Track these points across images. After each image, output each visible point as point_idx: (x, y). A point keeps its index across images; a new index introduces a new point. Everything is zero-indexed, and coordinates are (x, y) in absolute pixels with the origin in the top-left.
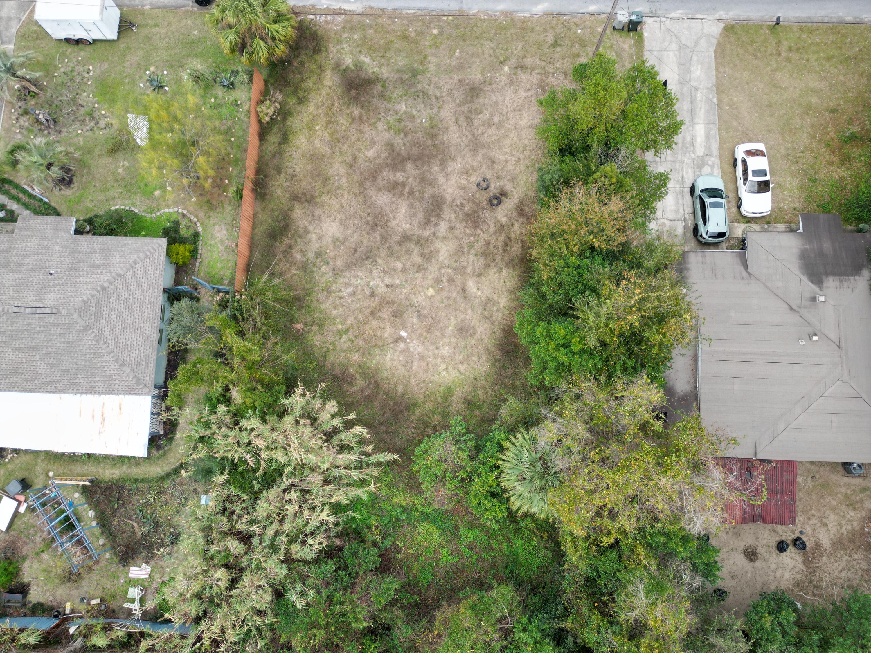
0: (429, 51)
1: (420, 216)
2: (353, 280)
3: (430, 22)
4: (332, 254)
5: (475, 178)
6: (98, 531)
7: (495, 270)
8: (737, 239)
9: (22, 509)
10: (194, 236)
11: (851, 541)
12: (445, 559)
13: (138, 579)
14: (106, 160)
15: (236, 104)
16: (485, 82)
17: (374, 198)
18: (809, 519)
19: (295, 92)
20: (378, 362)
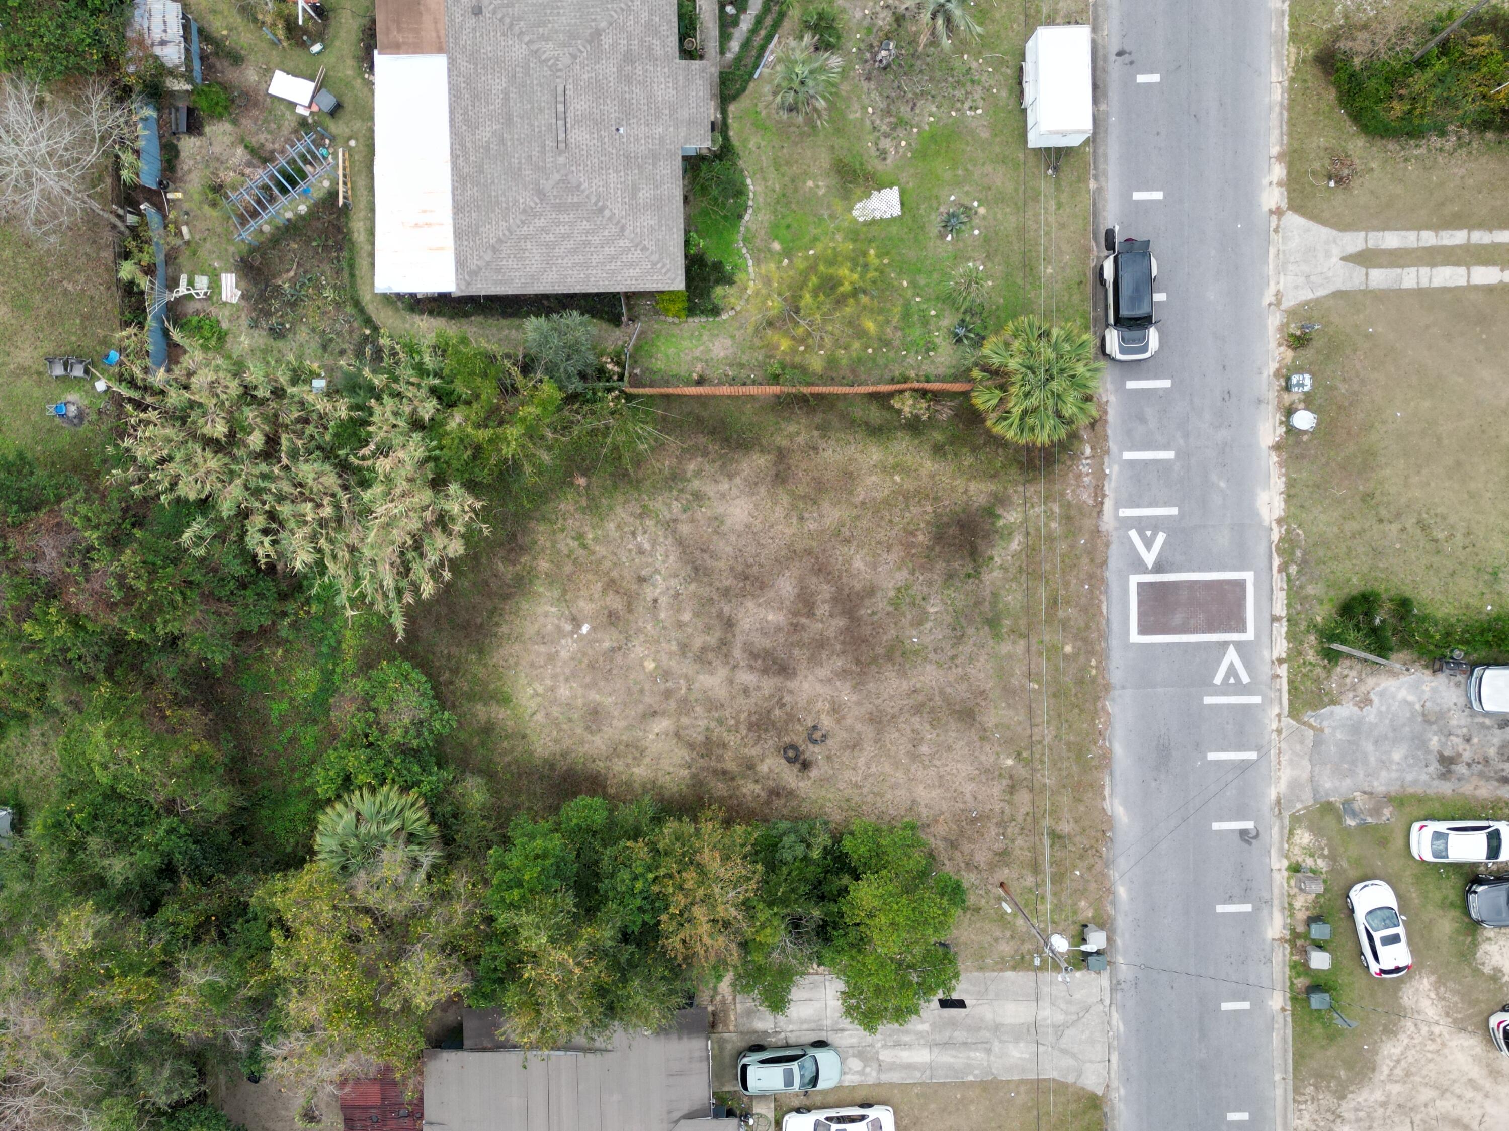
0: (1033, 640)
1: (762, 643)
2: (661, 550)
3: (1085, 640)
4: (699, 515)
5: (827, 722)
6: (280, 222)
7: (687, 757)
8: (751, 1108)
9: (300, 110)
10: (713, 309)
12: (275, 706)
13: (220, 287)
14: (825, 160)
15: (930, 347)
16: (985, 730)
17: (788, 574)
19: (953, 440)
20: (540, 595)
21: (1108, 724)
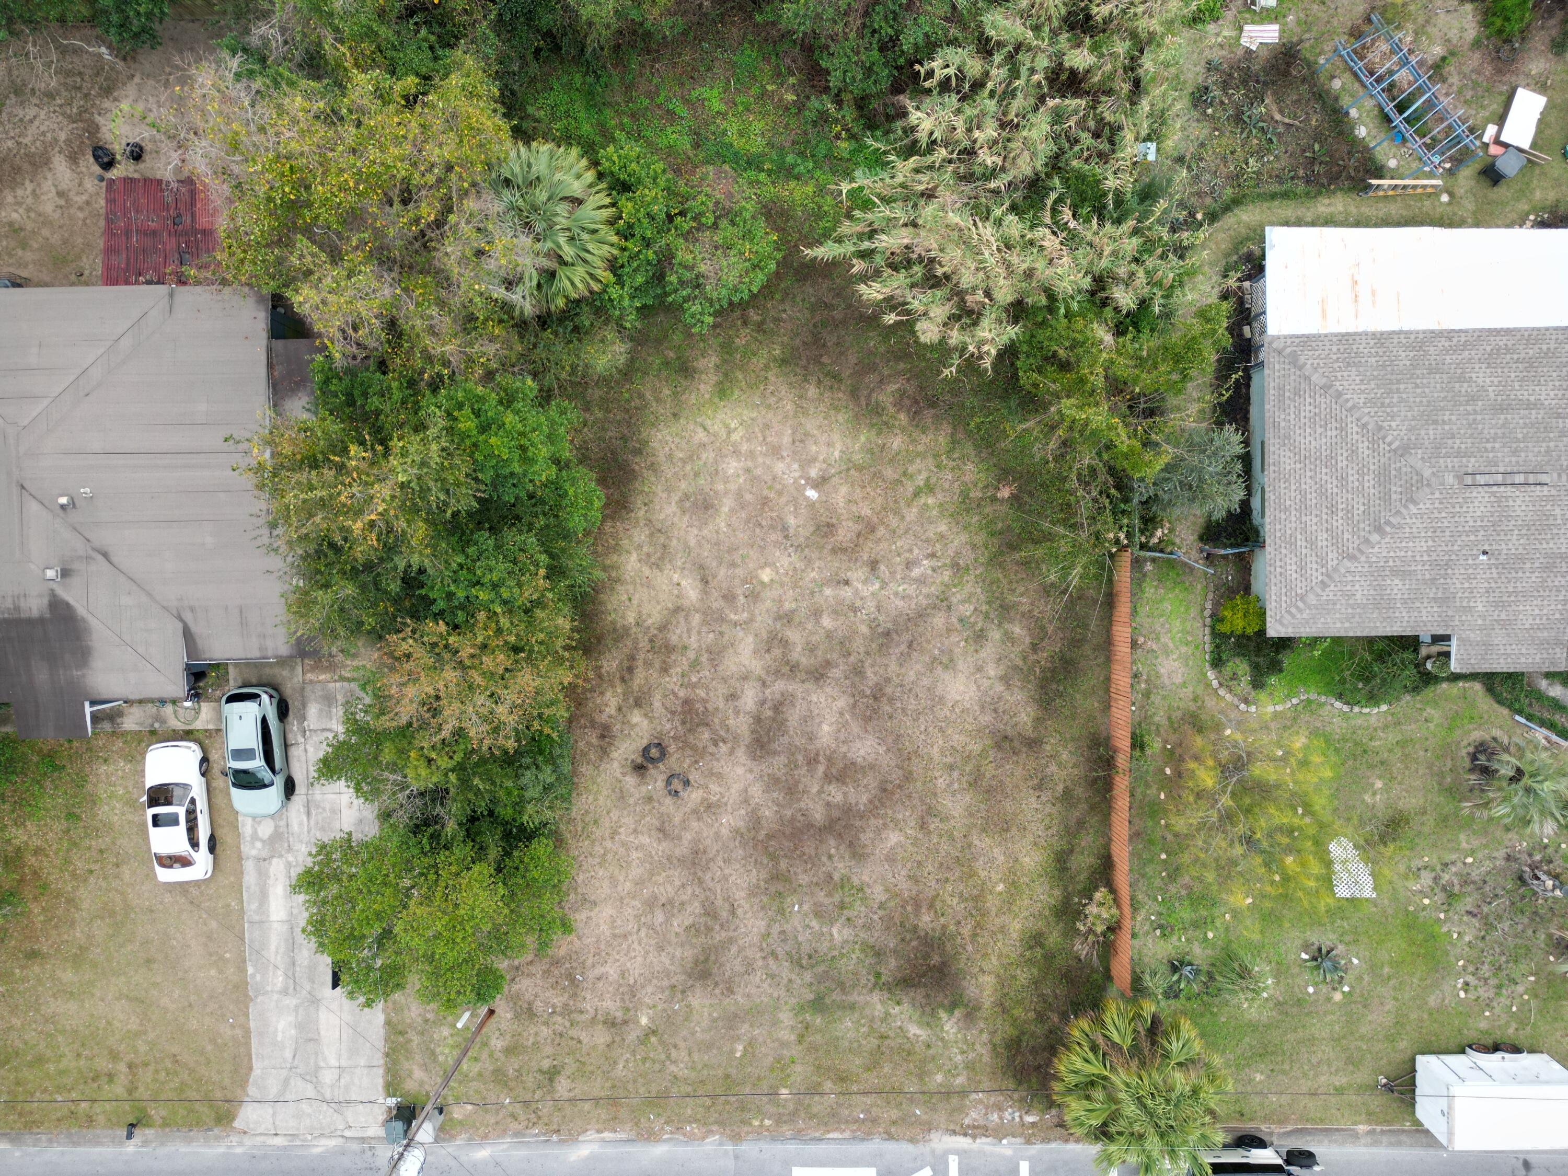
0: (796, 1051)
1: (793, 716)
2: (911, 590)
3: (795, 1113)
4: (954, 638)
5: (694, 796)
6: (1345, 101)
7: (650, 621)
8: (208, 699)
9: (1491, 130)
10: (1220, 659)
11: (17, 170)
12: (715, 92)
13: (1261, 22)
14: (1410, 802)
15: (1166, 930)
16: (683, 992)
17: (881, 750)
18: (88, 203)
19: (1049, 957)
20: (856, 438)
21: (691, 1138)
